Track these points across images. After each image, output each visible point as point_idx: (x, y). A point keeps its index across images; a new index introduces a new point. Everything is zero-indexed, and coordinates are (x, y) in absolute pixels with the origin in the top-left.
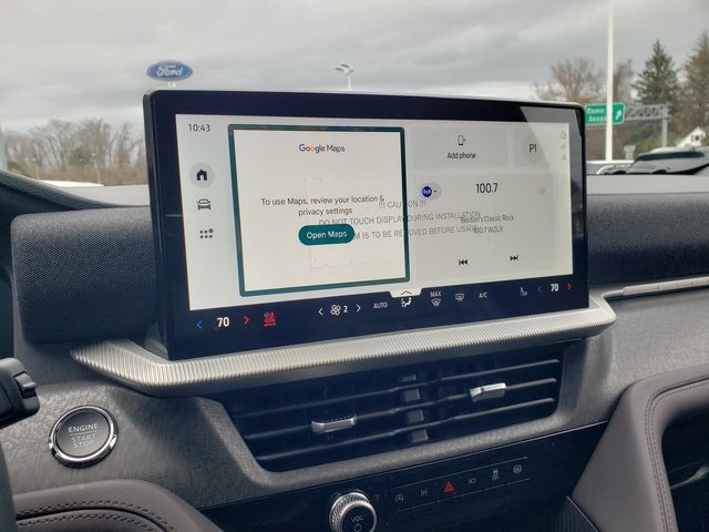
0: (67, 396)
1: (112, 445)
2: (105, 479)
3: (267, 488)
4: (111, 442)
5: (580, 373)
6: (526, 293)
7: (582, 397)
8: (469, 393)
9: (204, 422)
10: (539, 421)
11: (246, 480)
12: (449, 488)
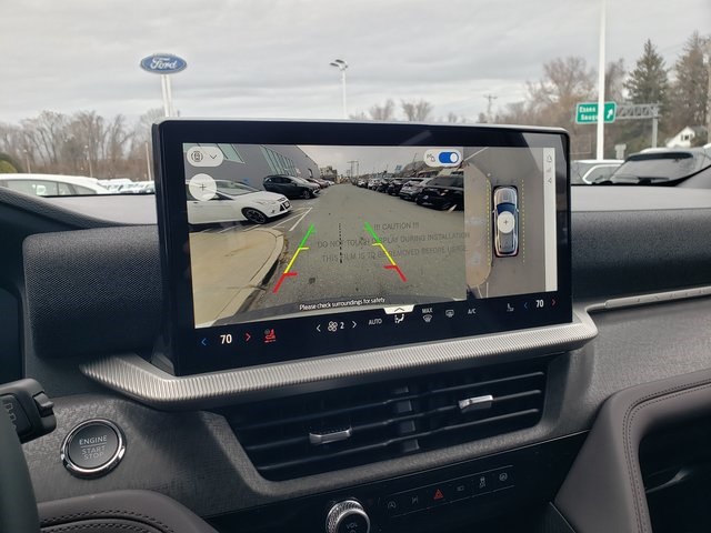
0: (78, 410)
1: (120, 457)
2: (114, 489)
3: (267, 496)
4: (120, 454)
5: (563, 385)
6: (512, 310)
7: (565, 408)
8: (458, 404)
9: (208, 434)
10: (525, 431)
11: (247, 489)
12: (439, 495)
